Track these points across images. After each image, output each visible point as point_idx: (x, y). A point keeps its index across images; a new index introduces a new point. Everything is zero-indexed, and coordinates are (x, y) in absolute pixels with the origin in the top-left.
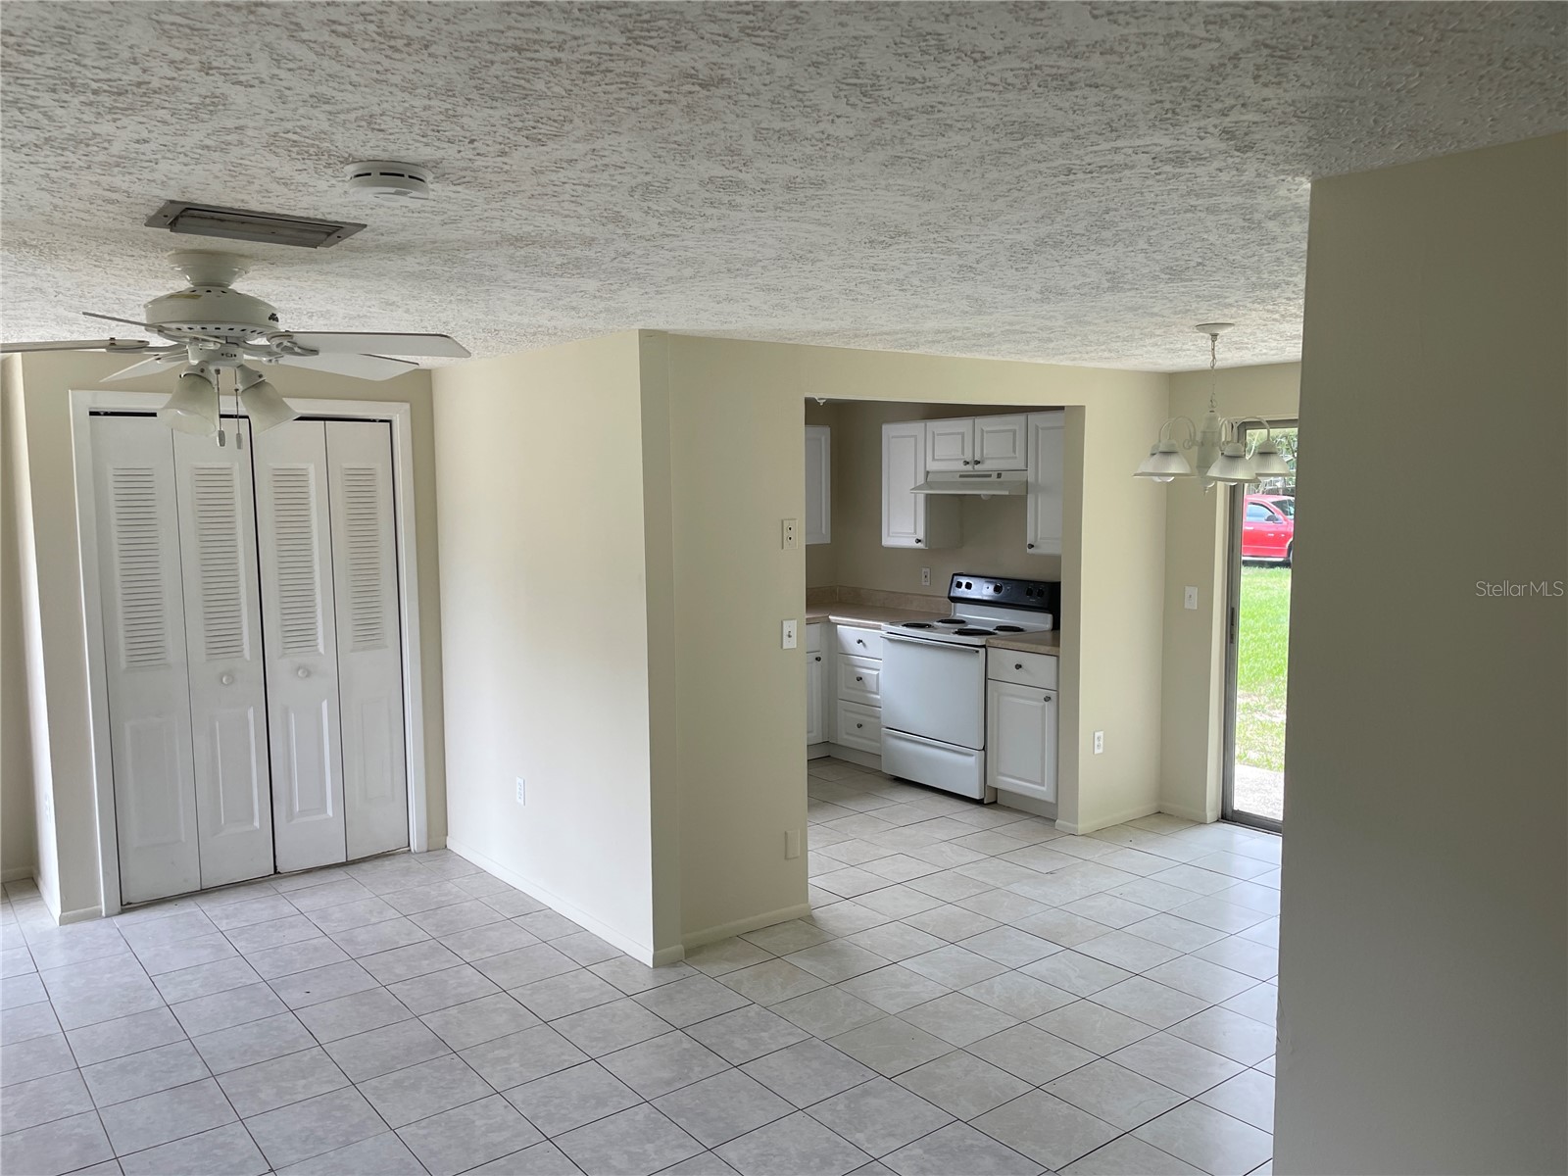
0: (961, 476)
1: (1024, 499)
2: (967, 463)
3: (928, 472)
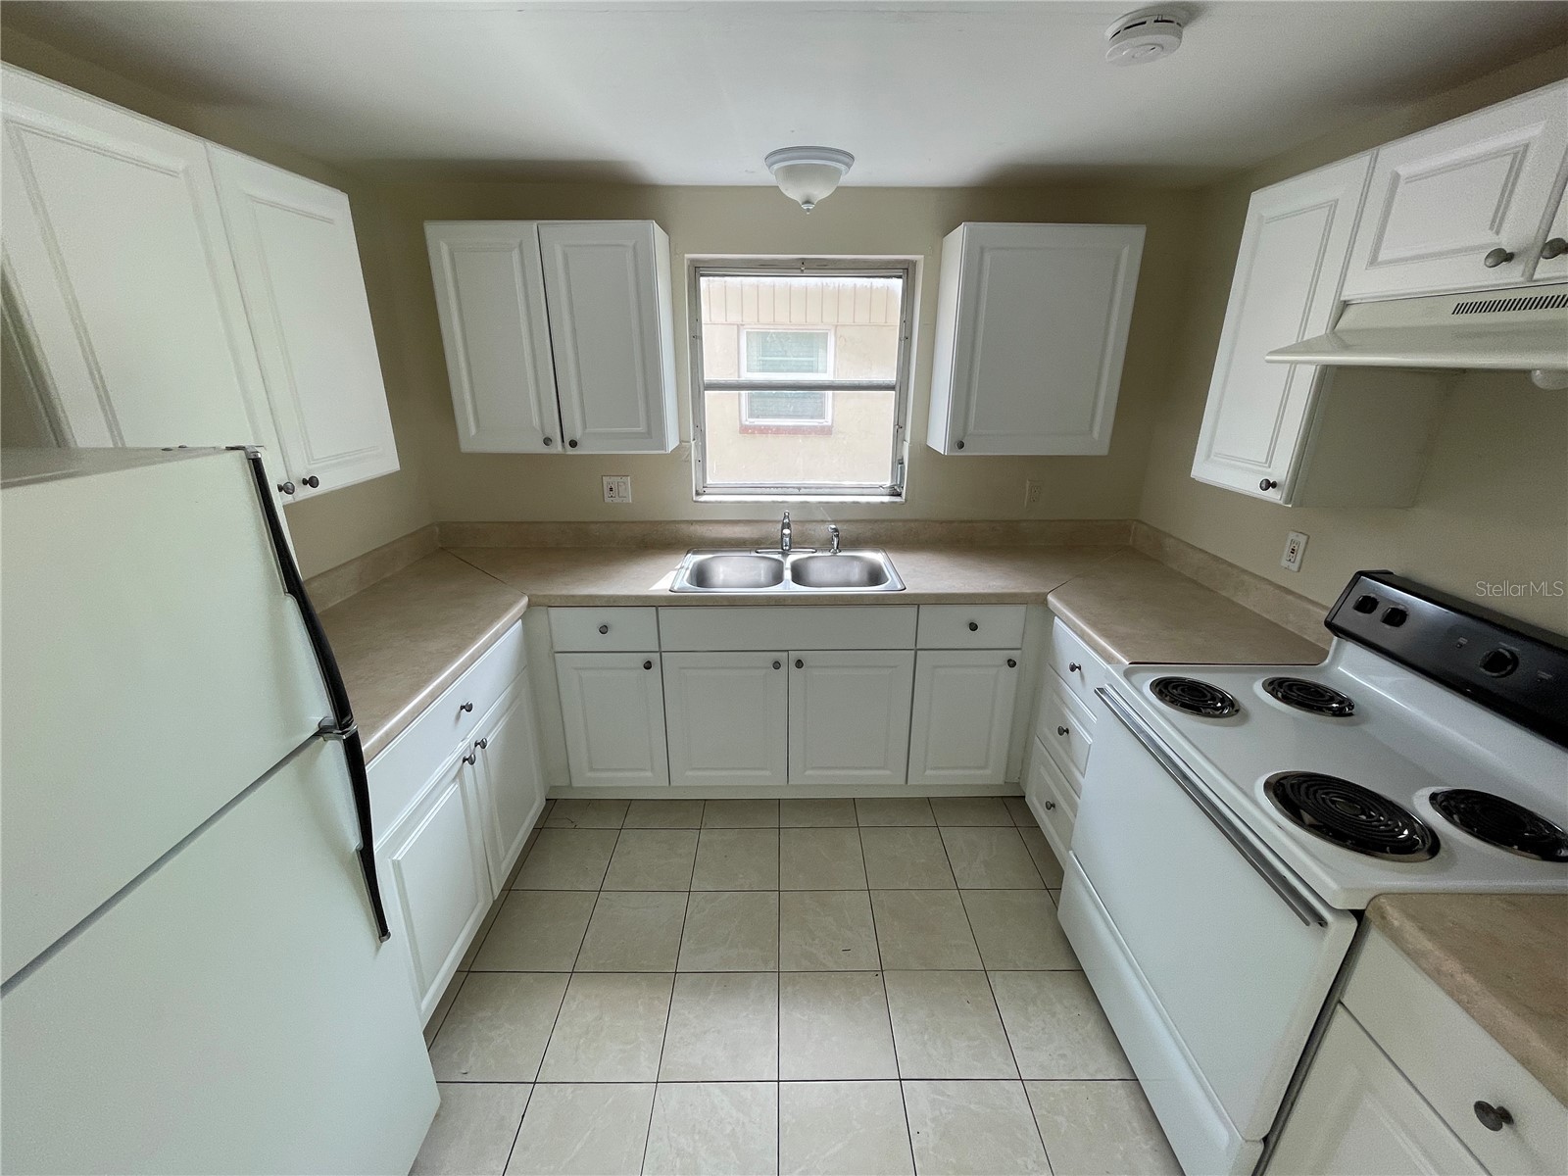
0: (1460, 309)
2: (1502, 257)
3: (1346, 304)
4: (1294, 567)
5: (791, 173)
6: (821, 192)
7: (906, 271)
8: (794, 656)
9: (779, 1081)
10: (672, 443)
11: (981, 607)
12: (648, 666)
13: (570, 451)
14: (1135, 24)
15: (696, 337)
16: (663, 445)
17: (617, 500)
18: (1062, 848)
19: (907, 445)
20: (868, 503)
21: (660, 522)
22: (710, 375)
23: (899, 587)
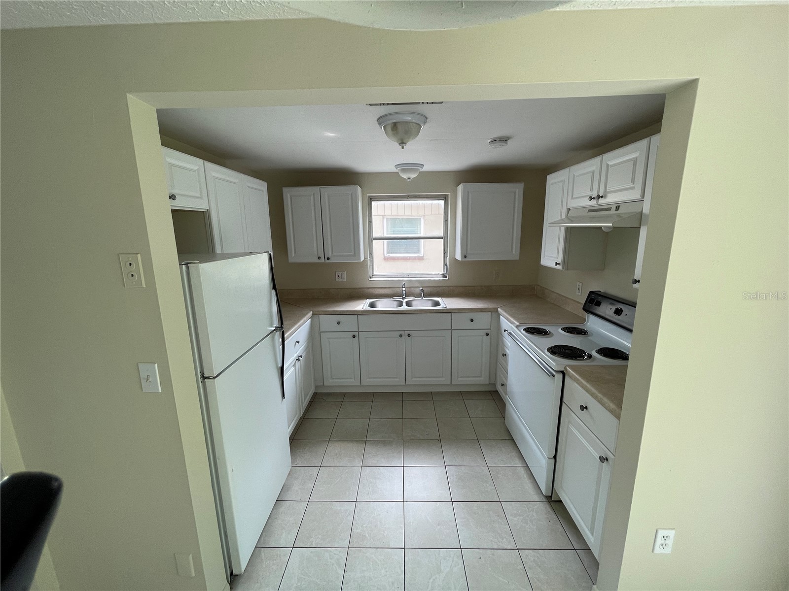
1: (635, 231)
2: (591, 198)
3: (569, 210)
4: (580, 294)
5: (403, 170)
6: (413, 176)
7: (445, 198)
8: (407, 333)
9: (403, 467)
10: (362, 259)
11: (475, 313)
12: (354, 337)
13: (327, 261)
14: (494, 141)
15: (370, 222)
16: (359, 258)
17: (341, 280)
18: (504, 394)
19: (448, 258)
20: (434, 280)
21: (356, 288)
22: (375, 234)
23: (445, 307)
